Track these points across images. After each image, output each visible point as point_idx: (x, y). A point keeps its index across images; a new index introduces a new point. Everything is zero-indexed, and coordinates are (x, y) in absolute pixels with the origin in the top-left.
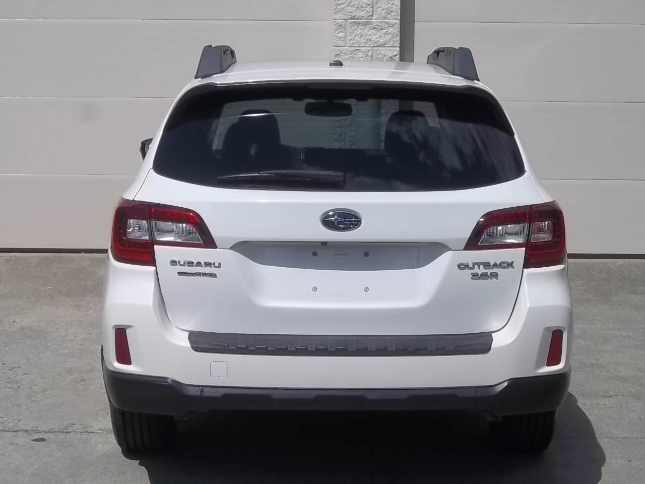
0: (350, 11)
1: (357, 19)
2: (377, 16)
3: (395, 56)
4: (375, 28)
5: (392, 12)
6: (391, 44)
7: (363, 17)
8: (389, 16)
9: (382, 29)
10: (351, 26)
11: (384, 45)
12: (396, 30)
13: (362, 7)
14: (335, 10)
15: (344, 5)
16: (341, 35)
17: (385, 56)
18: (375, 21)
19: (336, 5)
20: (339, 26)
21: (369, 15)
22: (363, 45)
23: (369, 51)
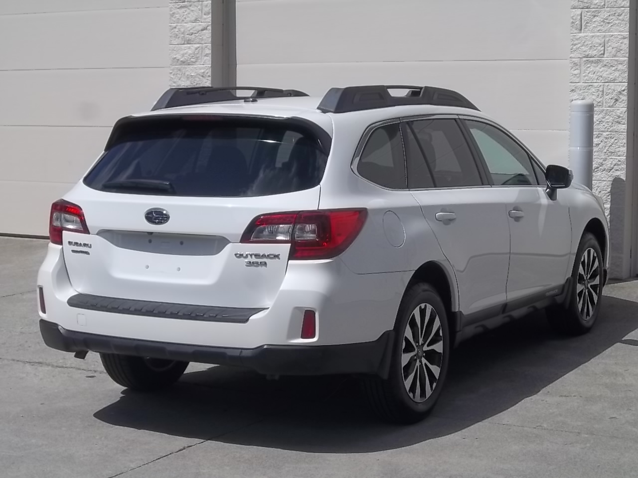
0: (584, 50)
1: (590, 57)
2: (608, 54)
3: (624, 90)
4: (606, 65)
5: (621, 50)
6: (620, 79)
7: (595, 55)
8: (618, 54)
9: (612, 66)
10: (585, 64)
11: (613, 81)
12: (625, 66)
13: (594, 46)
14: (572, 49)
15: (579, 45)
16: (576, 72)
17: (614, 91)
18: (606, 59)
19: (572, 45)
20: (574, 64)
21: (600, 53)
22: (595, 81)
23: (600, 86)
